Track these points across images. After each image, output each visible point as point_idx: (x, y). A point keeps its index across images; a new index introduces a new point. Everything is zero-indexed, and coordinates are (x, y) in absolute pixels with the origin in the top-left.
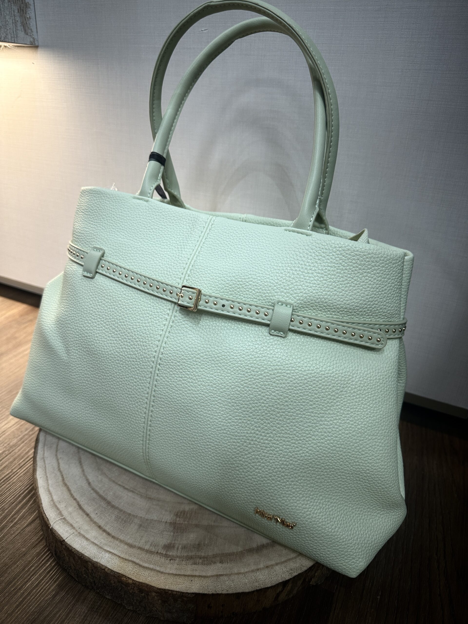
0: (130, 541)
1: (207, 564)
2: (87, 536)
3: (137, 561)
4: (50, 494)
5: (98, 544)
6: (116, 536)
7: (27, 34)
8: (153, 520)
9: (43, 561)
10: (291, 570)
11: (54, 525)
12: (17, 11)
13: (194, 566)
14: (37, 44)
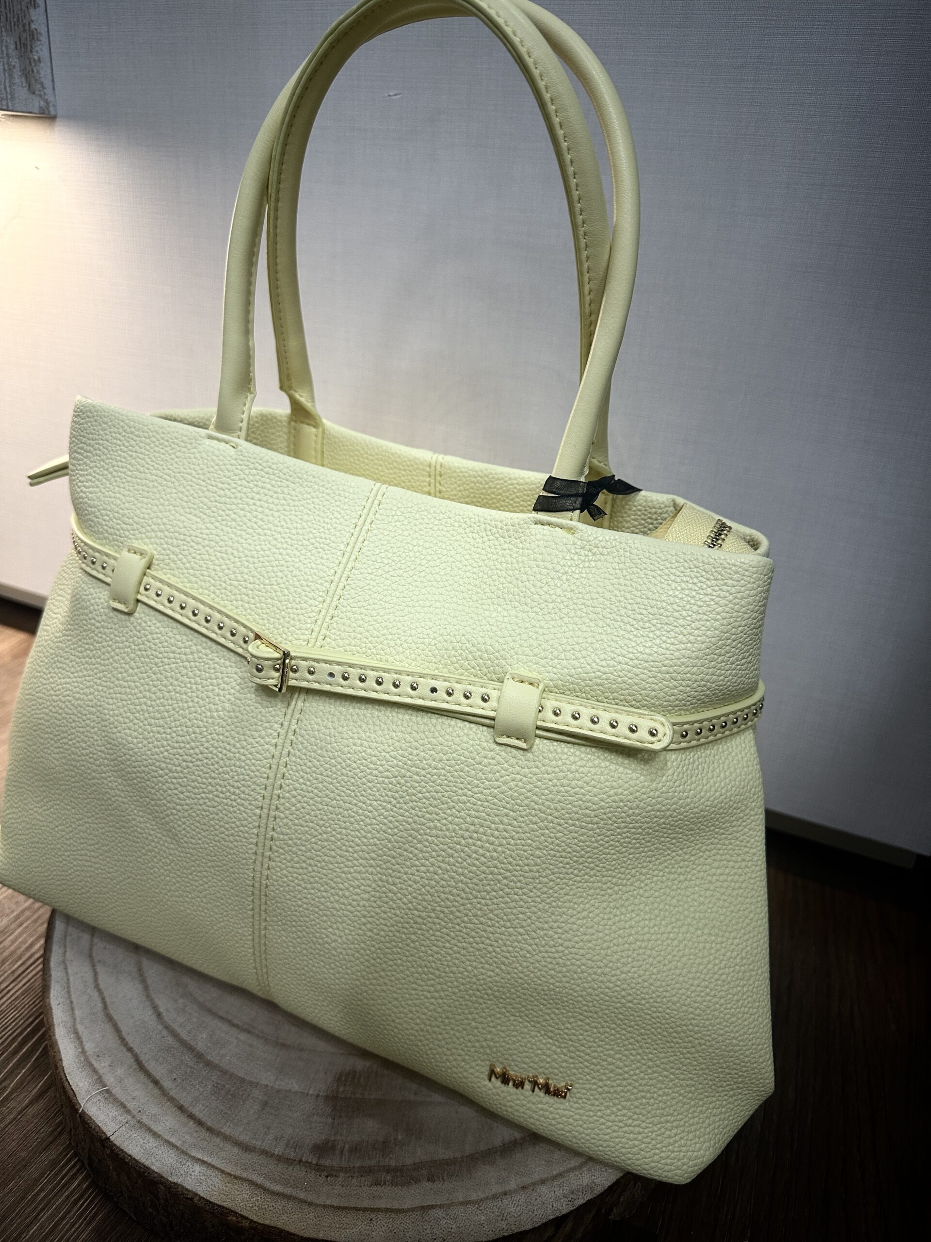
0: (244, 1138)
1: (402, 1185)
2: (155, 1128)
3: (259, 1180)
4: (78, 1038)
5: (178, 1144)
6: (216, 1126)
7: (34, 93)
8: (290, 1091)
9: (63, 1178)
10: (573, 1193)
11: (88, 1105)
12: (12, 47)
13: (375, 1188)
14: (53, 113)
